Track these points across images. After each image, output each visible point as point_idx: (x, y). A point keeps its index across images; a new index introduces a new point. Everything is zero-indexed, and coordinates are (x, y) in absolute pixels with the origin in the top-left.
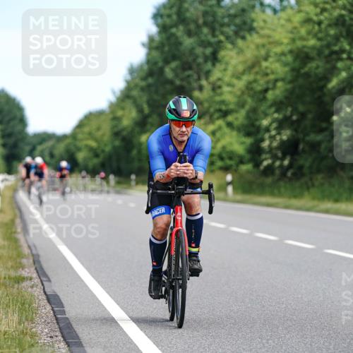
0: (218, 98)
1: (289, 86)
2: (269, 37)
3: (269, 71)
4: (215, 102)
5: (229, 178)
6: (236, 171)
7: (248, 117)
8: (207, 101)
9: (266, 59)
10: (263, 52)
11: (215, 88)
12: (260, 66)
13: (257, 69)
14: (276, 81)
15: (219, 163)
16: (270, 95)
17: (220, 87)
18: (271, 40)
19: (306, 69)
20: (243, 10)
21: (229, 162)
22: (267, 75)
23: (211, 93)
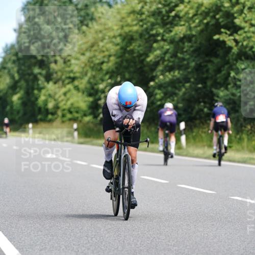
0: (67, 69)
1: (118, 60)
2: (105, 24)
3: (104, 49)
4: (66, 71)
5: (75, 126)
6: (81, 121)
7: (89, 82)
8: (60, 71)
9: (102, 40)
10: (100, 35)
11: (66, 61)
12: (98, 46)
13: (95, 48)
14: (110, 56)
15: (69, 116)
16: (105, 67)
17: (69, 61)
18: (107, 27)
19: (131, 47)
20: (86, 6)
21: (76, 115)
22: (103, 52)
23: (63, 65)
